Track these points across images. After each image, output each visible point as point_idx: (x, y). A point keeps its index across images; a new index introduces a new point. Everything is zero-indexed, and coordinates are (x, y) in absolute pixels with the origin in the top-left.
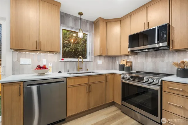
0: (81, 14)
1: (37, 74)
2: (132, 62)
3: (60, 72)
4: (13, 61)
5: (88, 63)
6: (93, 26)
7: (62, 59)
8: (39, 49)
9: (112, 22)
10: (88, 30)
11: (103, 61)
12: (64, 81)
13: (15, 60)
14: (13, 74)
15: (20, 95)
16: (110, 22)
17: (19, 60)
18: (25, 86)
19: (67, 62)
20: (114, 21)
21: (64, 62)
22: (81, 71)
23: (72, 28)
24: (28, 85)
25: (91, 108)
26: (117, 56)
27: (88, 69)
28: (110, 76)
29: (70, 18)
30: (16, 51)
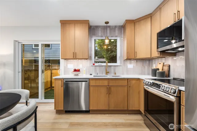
0: (107, 23)
1: (73, 75)
2: (169, 66)
3: (91, 74)
4: (64, 66)
5: (117, 67)
6: (122, 29)
7: (94, 64)
8: (75, 57)
9: (141, 20)
10: (117, 35)
11: (135, 65)
12: (87, 81)
13: (65, 66)
14: (65, 74)
15: (62, 86)
16: (139, 21)
17: (67, 65)
18: (65, 82)
19: (97, 67)
20: (142, 20)
21: (94, 67)
22: (110, 74)
23: (102, 36)
24: (66, 81)
25: (110, 109)
26: (153, 59)
27: (115, 73)
28: (134, 82)
29: (100, 29)
30: (66, 60)
